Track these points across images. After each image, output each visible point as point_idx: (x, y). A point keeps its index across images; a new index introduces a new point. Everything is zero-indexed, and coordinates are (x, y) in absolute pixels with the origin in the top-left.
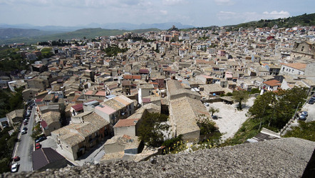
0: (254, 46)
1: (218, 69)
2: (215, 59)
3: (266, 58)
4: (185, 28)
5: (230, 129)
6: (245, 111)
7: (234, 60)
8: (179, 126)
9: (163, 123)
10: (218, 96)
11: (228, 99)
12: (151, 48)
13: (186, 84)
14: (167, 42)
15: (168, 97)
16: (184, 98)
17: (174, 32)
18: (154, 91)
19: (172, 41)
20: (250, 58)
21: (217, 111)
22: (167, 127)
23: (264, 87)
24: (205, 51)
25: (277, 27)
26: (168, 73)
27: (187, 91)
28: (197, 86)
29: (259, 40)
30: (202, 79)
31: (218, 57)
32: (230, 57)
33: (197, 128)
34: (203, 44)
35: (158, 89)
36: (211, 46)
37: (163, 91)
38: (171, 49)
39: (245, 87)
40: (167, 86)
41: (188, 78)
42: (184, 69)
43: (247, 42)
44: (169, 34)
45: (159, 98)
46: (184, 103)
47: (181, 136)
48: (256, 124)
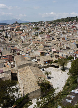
0: (65, 32)
1: (47, 46)
2: (44, 41)
3: (73, 38)
4: (24, 23)
5: (60, 84)
6: (67, 71)
7: (55, 40)
8: (26, 87)
9: (14, 87)
10: (49, 63)
11: (56, 64)
12: (2, 36)
13: (27, 57)
14: (13, 31)
15: (16, 67)
16: (27, 67)
17: (17, 25)
18: (6, 64)
19: (16, 31)
20: (64, 39)
21: (50, 73)
22: (17, 90)
23: (75, 55)
24: (38, 36)
25: (76, 21)
26: (15, 51)
27: (29, 62)
28: (35, 58)
29: (68, 29)
30: (38, 53)
31: (46, 39)
32: (53, 39)
33: (38, 88)
34: (36, 32)
35: (8, 63)
36: (41, 33)
37: (12, 63)
38: (16, 35)
39: (65, 56)
40: (15, 60)
41: (29, 53)
42: (25, 48)
43: (61, 29)
44: (14, 26)
45: (9, 69)
46: (27, 71)
47: (27, 95)
48: (75, 80)
